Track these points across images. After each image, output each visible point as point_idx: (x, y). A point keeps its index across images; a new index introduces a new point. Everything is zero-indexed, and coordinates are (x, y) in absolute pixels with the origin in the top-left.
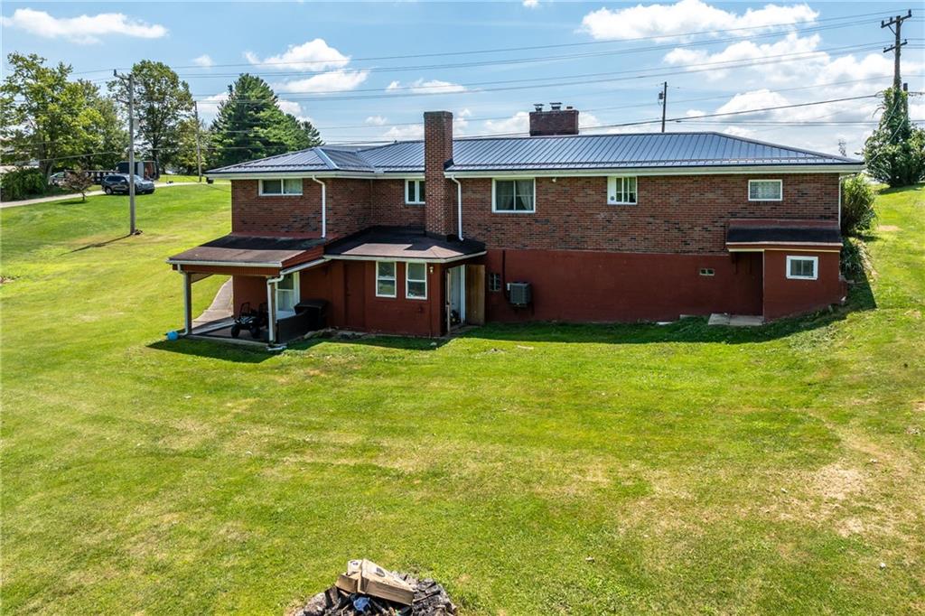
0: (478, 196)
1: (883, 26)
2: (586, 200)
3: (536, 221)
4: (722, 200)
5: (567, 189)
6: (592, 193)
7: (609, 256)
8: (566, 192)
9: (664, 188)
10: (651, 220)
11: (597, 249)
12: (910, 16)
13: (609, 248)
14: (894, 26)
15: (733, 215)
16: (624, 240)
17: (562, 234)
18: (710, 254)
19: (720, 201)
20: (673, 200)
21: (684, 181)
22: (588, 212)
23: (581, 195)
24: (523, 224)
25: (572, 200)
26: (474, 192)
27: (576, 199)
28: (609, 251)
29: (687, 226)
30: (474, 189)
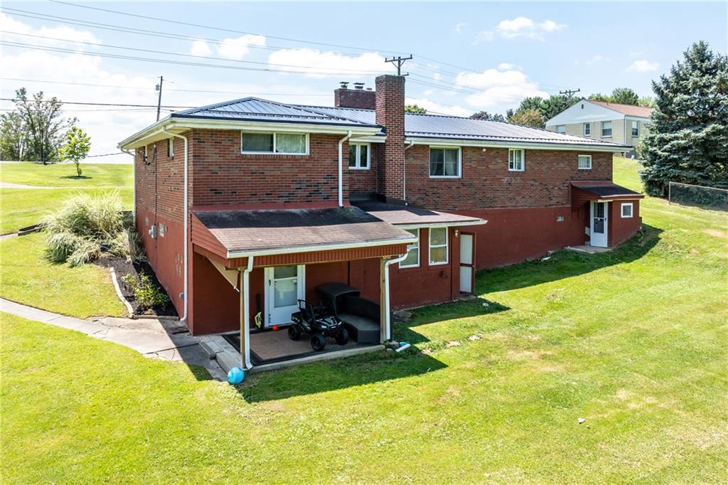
0: (418, 162)
1: (386, 61)
2: (496, 167)
3: (464, 185)
4: (568, 168)
5: (484, 157)
6: (500, 161)
7: (510, 211)
8: (483, 160)
9: (540, 159)
10: (532, 182)
11: (502, 207)
12: (411, 58)
13: (510, 205)
14: (396, 63)
15: (572, 178)
16: (518, 198)
17: (481, 195)
18: (562, 206)
19: (566, 169)
20: (544, 168)
21: (549, 154)
22: (498, 177)
23: (493, 163)
24: (454, 188)
25: (487, 167)
26: (415, 158)
27: (491, 166)
28: (510, 208)
29: (551, 187)
30: (415, 155)
